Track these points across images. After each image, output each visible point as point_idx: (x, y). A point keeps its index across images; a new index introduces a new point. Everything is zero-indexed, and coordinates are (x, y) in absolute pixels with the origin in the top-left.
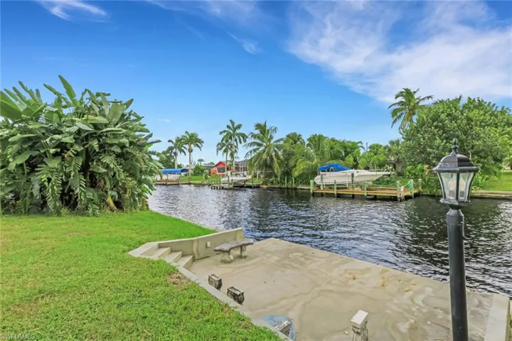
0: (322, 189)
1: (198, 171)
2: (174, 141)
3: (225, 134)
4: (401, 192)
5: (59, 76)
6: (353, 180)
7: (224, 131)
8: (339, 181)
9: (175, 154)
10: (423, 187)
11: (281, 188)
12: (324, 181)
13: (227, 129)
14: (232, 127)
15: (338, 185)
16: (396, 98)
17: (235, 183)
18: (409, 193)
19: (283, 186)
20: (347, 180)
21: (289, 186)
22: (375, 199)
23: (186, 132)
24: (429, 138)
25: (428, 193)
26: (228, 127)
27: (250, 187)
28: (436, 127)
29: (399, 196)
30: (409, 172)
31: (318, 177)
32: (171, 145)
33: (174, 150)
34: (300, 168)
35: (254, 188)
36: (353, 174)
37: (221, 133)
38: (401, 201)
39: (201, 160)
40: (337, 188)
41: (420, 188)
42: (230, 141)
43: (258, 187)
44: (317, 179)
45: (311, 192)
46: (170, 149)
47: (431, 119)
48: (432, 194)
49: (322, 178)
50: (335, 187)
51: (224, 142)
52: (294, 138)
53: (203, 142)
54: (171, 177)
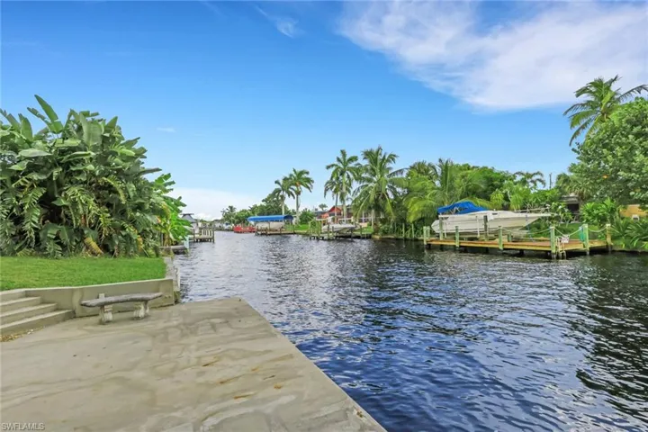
0: (441, 238)
1: (306, 217)
2: (281, 182)
3: (334, 168)
4: (560, 244)
5: (36, 96)
6: (486, 226)
7: (333, 165)
8: (463, 228)
9: (283, 197)
10: (613, 238)
11: (397, 239)
12: (444, 228)
13: (336, 163)
14: (342, 160)
15: (460, 234)
16: (578, 96)
17: (338, 232)
18: (580, 247)
19: (400, 237)
20: (479, 226)
21: (408, 237)
22: (521, 254)
23: (294, 170)
24: (623, 155)
25: (623, 248)
26: (338, 160)
27: (358, 237)
28: (637, 135)
29: (554, 251)
30: (590, 214)
31: (437, 222)
32: (278, 187)
33: (281, 194)
34: (414, 210)
35: (364, 238)
36: (486, 217)
37: (328, 167)
38: (558, 258)
39: (322, 206)
40: (461, 239)
41: (609, 240)
42: (341, 178)
43: (369, 237)
44: (436, 226)
45: (425, 243)
46: (277, 191)
47: (628, 122)
48: (631, 249)
49: (441, 224)
50: (457, 237)
51: (334, 179)
52: (420, 169)
53: (313, 182)
54: (274, 225)
